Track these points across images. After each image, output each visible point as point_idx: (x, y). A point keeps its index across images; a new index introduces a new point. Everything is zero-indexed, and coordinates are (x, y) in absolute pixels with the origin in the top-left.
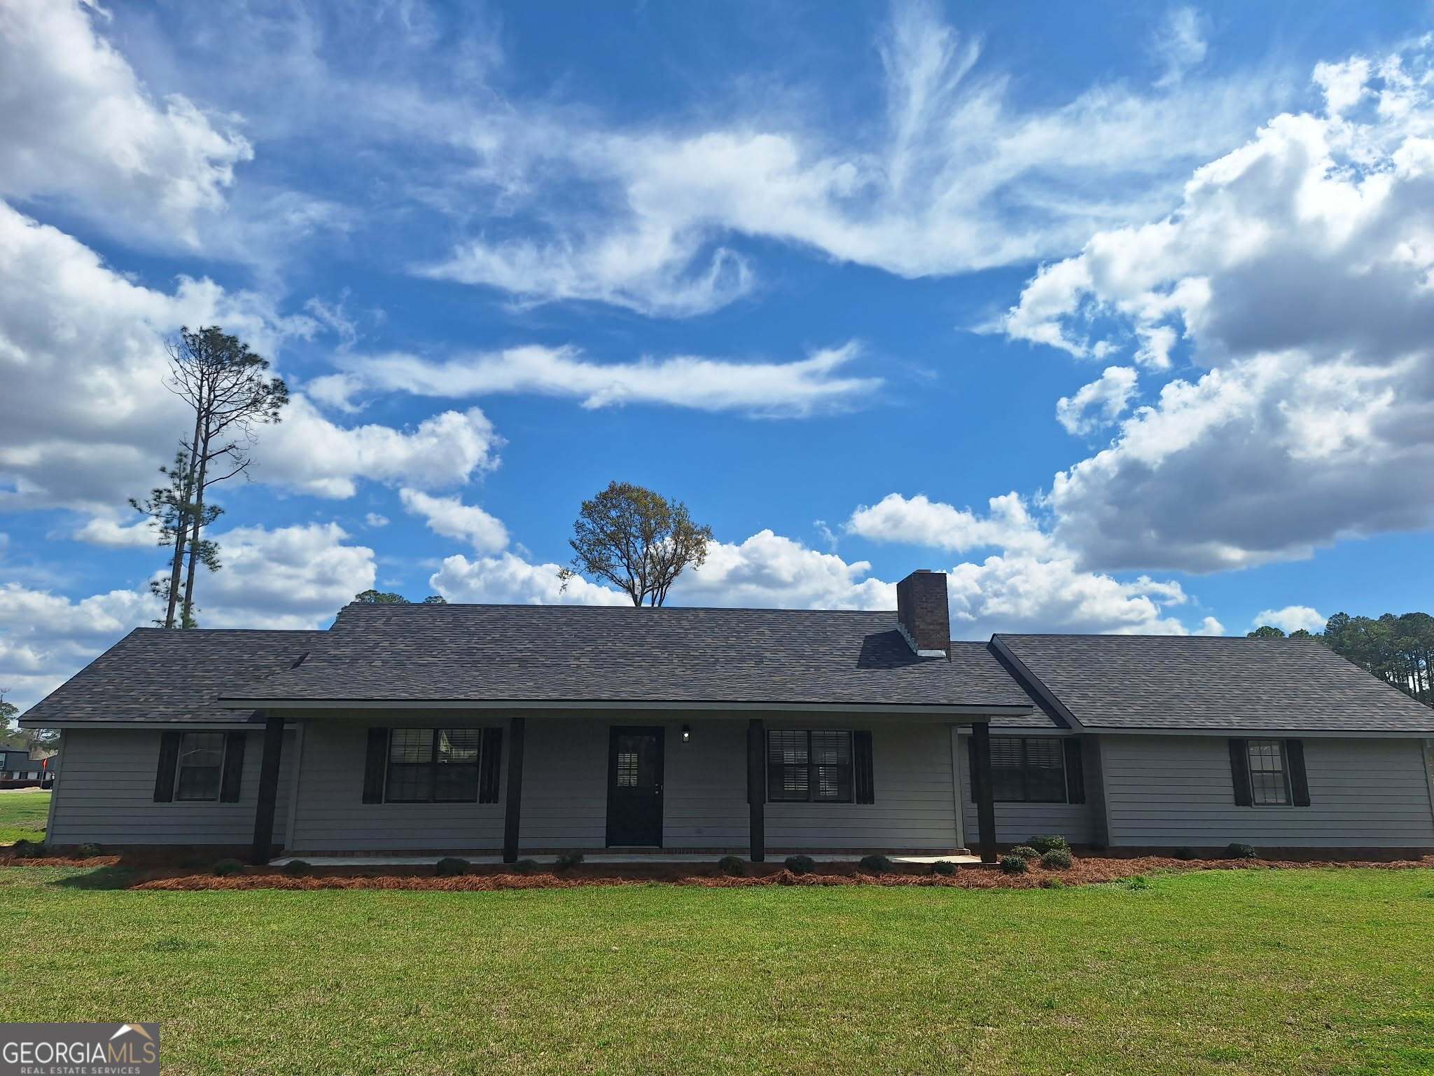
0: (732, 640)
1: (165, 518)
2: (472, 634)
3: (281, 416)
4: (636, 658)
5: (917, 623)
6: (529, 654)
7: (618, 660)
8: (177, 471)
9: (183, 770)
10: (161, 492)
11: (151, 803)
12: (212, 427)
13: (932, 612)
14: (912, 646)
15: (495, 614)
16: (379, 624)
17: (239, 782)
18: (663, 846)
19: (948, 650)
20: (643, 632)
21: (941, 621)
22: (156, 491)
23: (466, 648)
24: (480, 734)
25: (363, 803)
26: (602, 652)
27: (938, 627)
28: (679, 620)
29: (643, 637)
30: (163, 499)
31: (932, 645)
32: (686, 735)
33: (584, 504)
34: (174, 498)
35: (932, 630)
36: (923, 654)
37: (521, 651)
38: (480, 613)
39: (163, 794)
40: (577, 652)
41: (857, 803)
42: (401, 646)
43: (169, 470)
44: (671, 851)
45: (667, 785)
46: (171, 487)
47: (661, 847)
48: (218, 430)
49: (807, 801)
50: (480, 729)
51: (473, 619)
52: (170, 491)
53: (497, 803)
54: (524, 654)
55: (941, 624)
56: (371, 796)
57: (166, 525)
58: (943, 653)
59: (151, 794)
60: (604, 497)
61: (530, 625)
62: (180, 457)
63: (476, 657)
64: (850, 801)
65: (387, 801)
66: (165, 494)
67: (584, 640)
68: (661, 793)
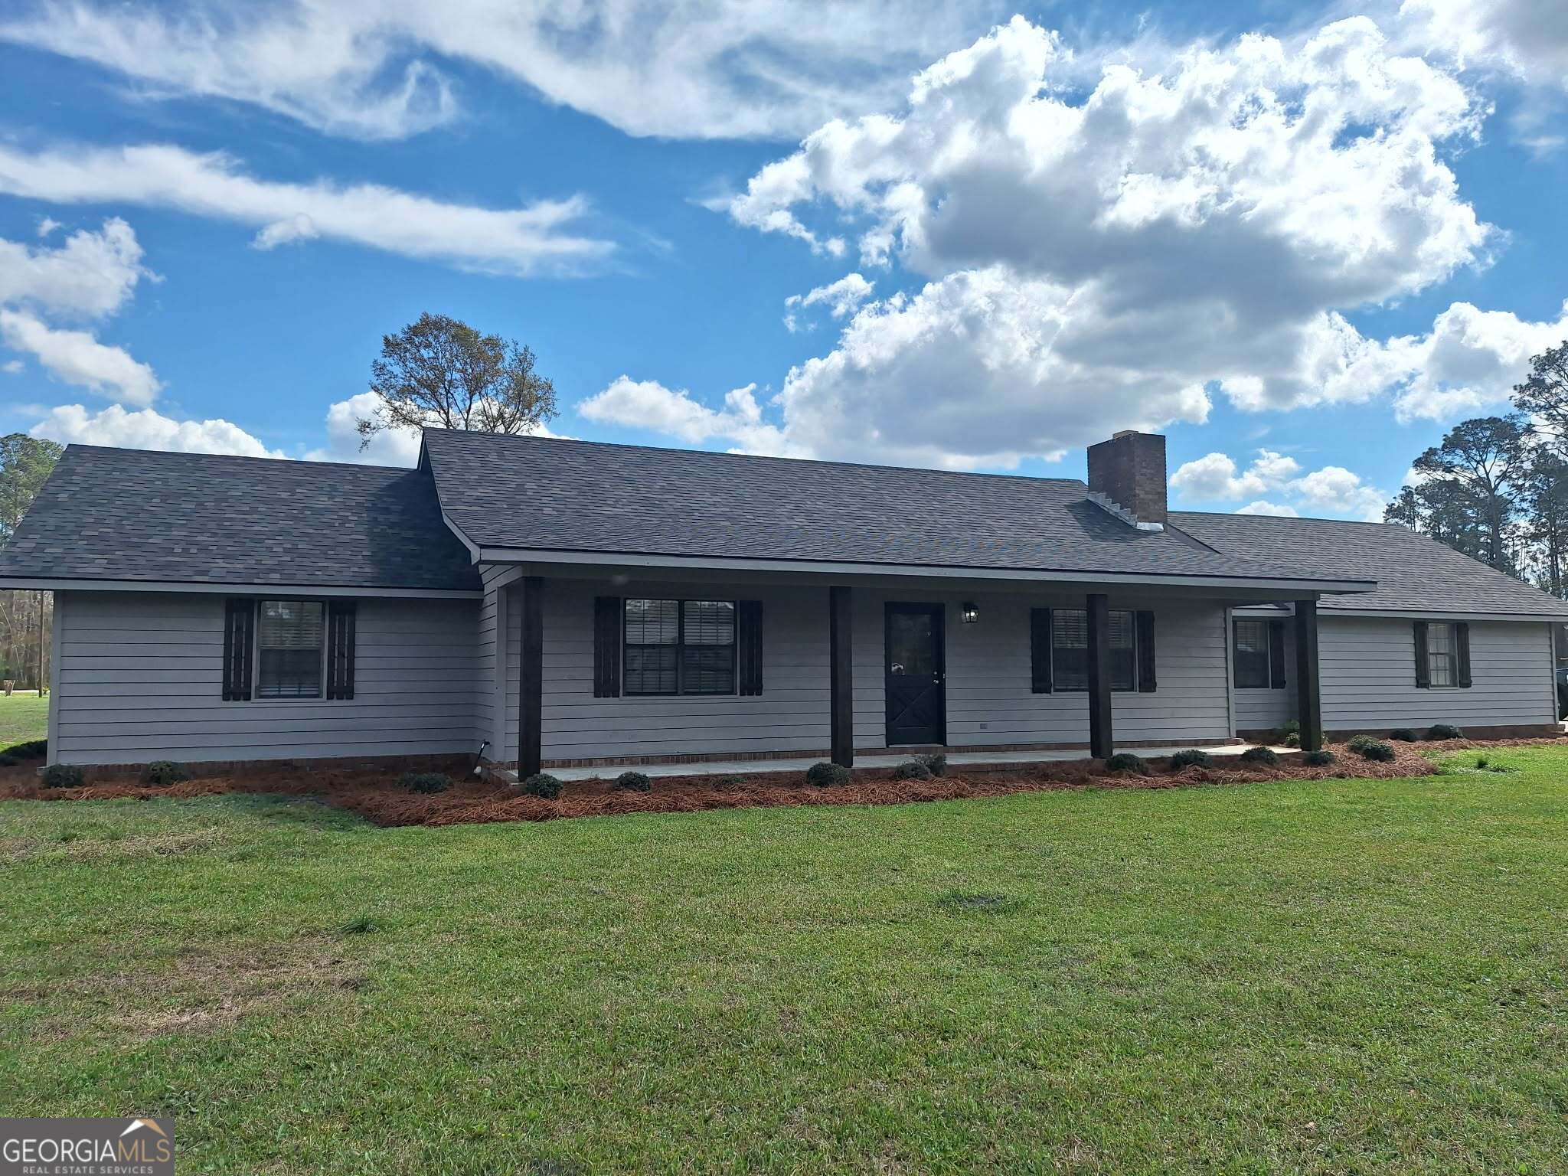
5: (1137, 492)
9: (264, 653)
11: (218, 702)
13: (1152, 479)
14: (1128, 520)
17: (351, 671)
18: (948, 744)
19: (1165, 523)
21: (1159, 490)
25: (595, 696)
27: (1156, 498)
31: (1150, 518)
32: (972, 614)
33: (386, 339)
35: (1152, 500)
36: (1142, 526)
39: (235, 689)
41: (1140, 691)
45: (948, 675)
47: (945, 745)
50: (735, 602)
53: (761, 694)
55: (1159, 493)
56: (605, 688)
58: (1160, 526)
59: (218, 689)
60: (414, 331)
64: (1134, 689)
65: (626, 693)
68: (942, 682)
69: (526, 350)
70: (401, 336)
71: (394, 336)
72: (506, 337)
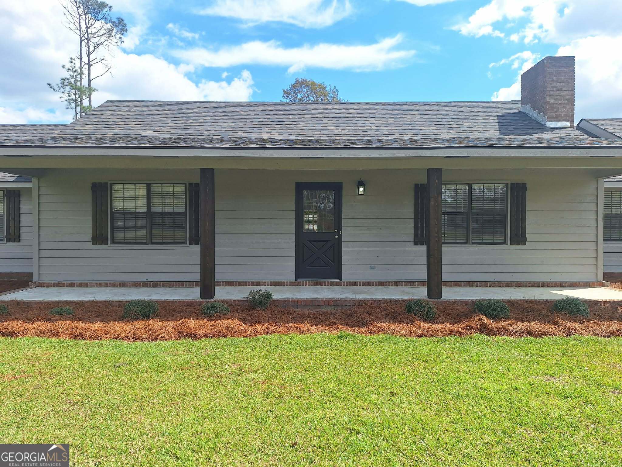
0: (391, 120)
1: (68, 94)
2: (188, 118)
3: (124, 39)
4: (316, 132)
5: (548, 100)
6: (231, 130)
7: (301, 134)
8: (70, 68)
10: (64, 80)
12: (91, 49)
13: (561, 89)
14: (540, 119)
15: (209, 107)
16: (122, 112)
18: (343, 279)
19: (572, 121)
20: (320, 116)
21: (568, 97)
22: (62, 79)
23: (182, 125)
24: (185, 189)
25: (93, 244)
26: (289, 128)
27: (565, 102)
28: (347, 109)
29: (321, 119)
30: (66, 83)
31: (559, 118)
32: (361, 189)
33: (284, 91)
34: (71, 83)
35: (560, 105)
36: (551, 124)
37: (225, 128)
38: (199, 106)
40: (269, 128)
41: (511, 244)
42: (133, 125)
43: (67, 67)
44: (349, 283)
45: (346, 231)
46: (68, 77)
47: (341, 280)
48: (94, 50)
49: (466, 243)
50: (185, 184)
51: (192, 109)
52: (68, 79)
54: (226, 130)
55: (567, 100)
56: (99, 239)
57: (69, 97)
58: (568, 124)
60: (294, 87)
61: (234, 112)
62: (71, 60)
63: (188, 131)
64: (504, 243)
65: (114, 242)
66: (67, 81)
67: (275, 121)
68: (340, 237)
69: (335, 88)
70: (289, 89)
71: (287, 89)
72: (327, 84)
